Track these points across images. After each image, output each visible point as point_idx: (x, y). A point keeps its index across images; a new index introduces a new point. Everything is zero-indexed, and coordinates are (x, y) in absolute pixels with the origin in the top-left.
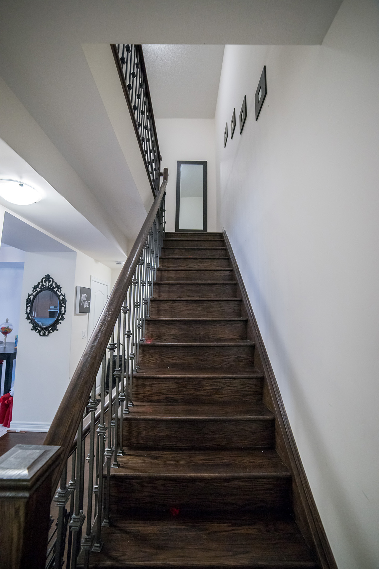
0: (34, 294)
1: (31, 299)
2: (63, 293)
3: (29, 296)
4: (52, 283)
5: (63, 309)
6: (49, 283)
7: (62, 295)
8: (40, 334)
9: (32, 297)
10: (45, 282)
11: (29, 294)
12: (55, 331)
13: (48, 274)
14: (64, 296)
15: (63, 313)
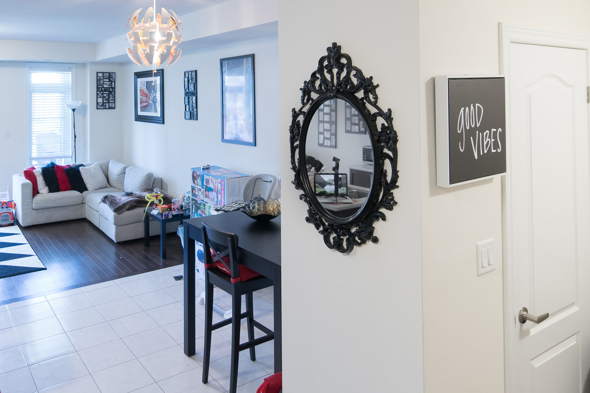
0: (305, 109)
1: (301, 125)
2: (384, 106)
3: (295, 115)
4: (348, 73)
5: (388, 165)
6: (339, 74)
7: (381, 113)
8: (327, 241)
9: (301, 118)
10: (330, 72)
11: (294, 109)
12: (370, 243)
13: (335, 44)
14: (388, 117)
15: (389, 179)
